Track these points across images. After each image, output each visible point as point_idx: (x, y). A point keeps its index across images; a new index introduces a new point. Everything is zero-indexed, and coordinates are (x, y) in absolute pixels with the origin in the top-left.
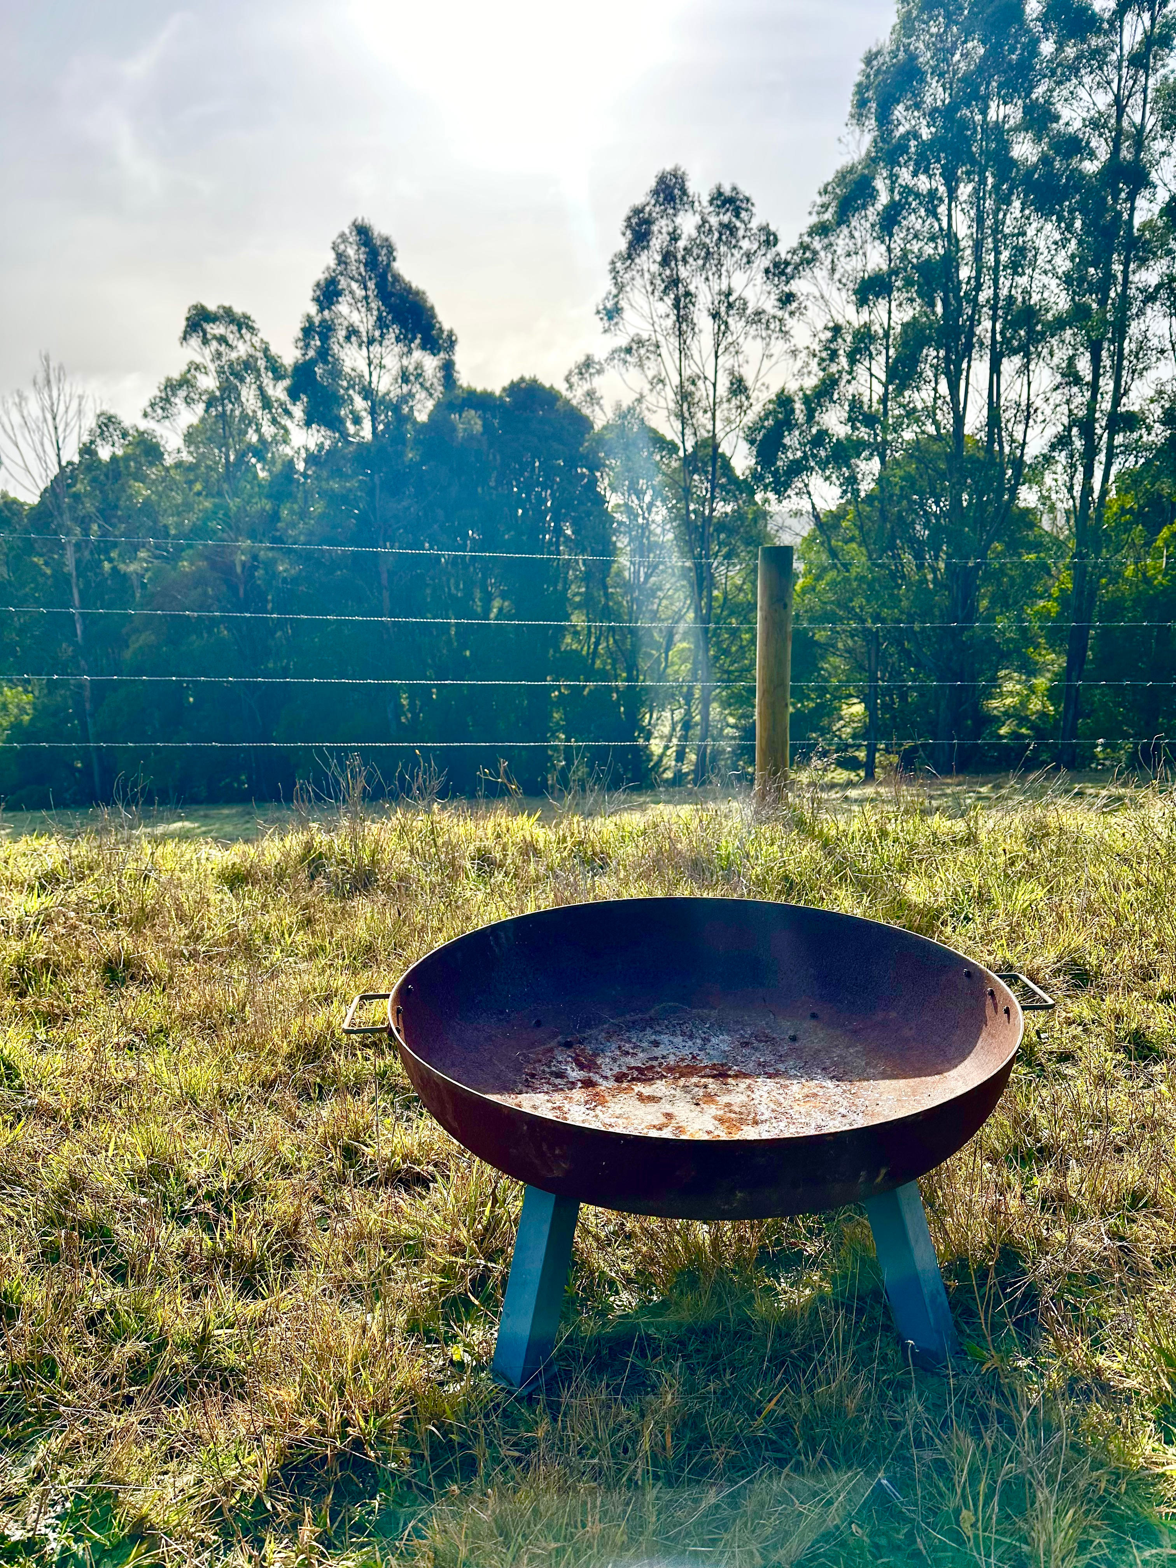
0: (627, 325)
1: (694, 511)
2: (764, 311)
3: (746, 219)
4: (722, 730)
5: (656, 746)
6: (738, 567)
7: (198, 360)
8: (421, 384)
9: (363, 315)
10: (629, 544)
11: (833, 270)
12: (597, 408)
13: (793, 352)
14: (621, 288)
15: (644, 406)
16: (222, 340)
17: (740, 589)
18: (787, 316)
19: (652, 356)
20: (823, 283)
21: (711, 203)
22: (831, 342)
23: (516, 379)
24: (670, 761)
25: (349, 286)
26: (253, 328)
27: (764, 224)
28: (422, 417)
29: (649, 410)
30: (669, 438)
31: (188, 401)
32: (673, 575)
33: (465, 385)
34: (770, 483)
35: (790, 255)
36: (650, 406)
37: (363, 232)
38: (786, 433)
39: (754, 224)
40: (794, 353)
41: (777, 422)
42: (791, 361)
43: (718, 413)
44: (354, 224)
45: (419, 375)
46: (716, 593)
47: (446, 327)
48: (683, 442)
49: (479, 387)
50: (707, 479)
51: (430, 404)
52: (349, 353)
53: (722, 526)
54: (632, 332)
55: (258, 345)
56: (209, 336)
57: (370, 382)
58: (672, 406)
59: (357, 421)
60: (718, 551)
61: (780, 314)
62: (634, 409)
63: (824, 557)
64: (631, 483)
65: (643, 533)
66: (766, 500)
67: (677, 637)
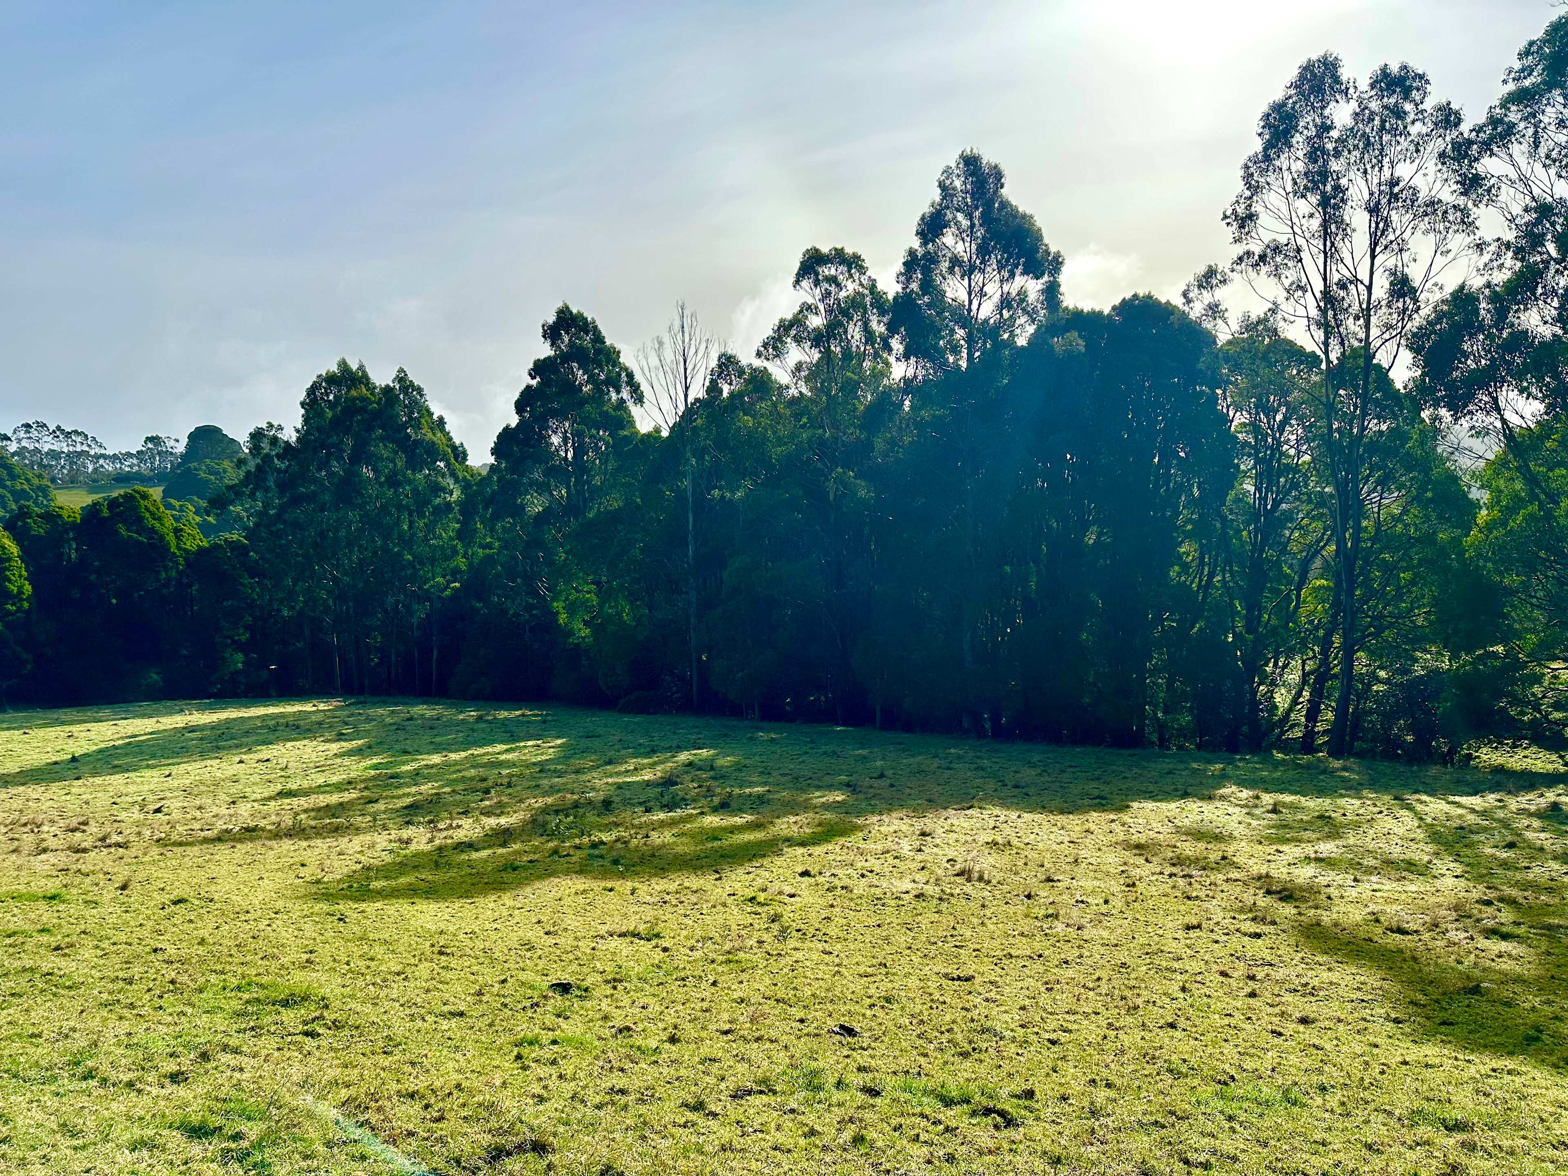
0: (1260, 230)
1: (1339, 430)
2: (1440, 201)
3: (1418, 98)
4: (1370, 685)
5: (1282, 699)
6: (1396, 494)
7: (810, 301)
8: (1023, 310)
9: (967, 244)
10: (1254, 467)
11: (1536, 145)
12: (1219, 322)
13: (1478, 246)
14: (1254, 189)
15: (1279, 316)
16: (833, 280)
17: (1398, 519)
18: (1470, 205)
19: (1290, 264)
20: (1522, 161)
21: (1373, 86)
22: (1534, 225)
23: (1128, 296)
24: (1299, 716)
25: (955, 218)
26: (862, 267)
27: (1444, 102)
28: (1021, 341)
29: (1285, 320)
30: (1308, 350)
31: (798, 340)
32: (1310, 501)
33: (1071, 307)
34: (1443, 397)
35: (1474, 133)
36: (1286, 316)
37: (971, 163)
38: (1466, 338)
39: (1429, 105)
40: (1480, 247)
41: (1453, 325)
42: (1475, 256)
43: (1373, 320)
44: (962, 156)
45: (1022, 300)
46: (1364, 523)
47: (1053, 249)
48: (1326, 353)
49: (1086, 306)
50: (1356, 393)
51: (1031, 329)
52: (951, 283)
53: (1375, 446)
54: (1267, 238)
55: (865, 282)
56: (820, 277)
57: (970, 310)
58: (1314, 312)
59: (955, 350)
60: (1369, 476)
61: (1461, 201)
62: (1266, 320)
63: (1518, 485)
64: (1259, 399)
65: (1272, 455)
66: (1436, 418)
67: (1311, 575)
